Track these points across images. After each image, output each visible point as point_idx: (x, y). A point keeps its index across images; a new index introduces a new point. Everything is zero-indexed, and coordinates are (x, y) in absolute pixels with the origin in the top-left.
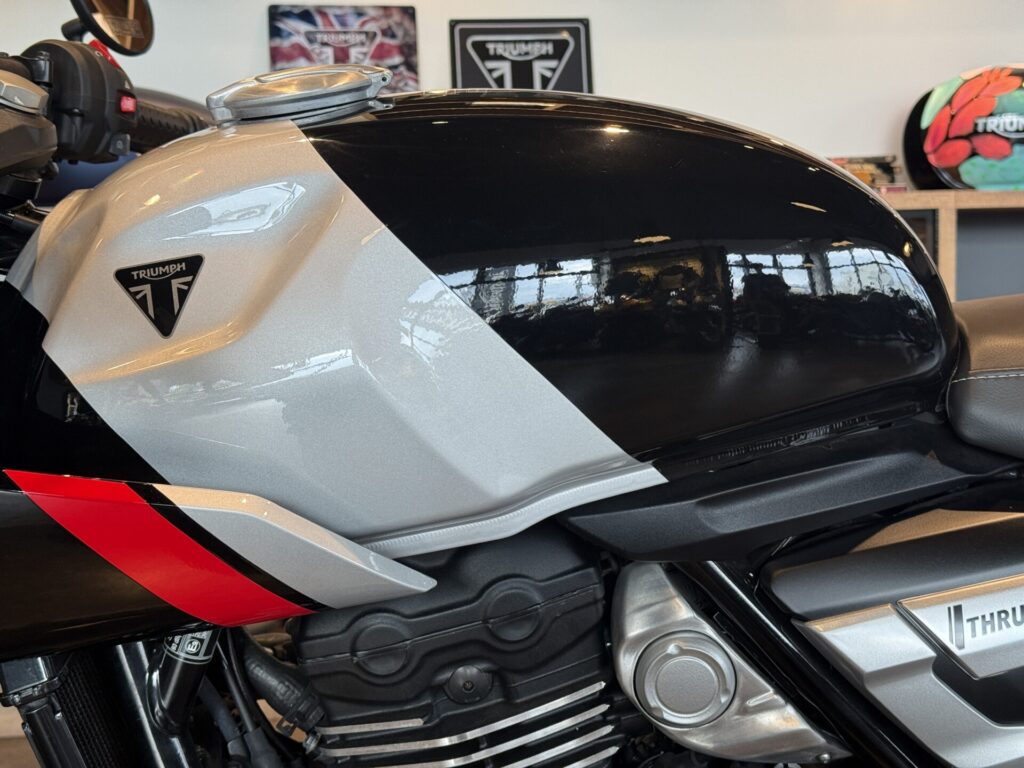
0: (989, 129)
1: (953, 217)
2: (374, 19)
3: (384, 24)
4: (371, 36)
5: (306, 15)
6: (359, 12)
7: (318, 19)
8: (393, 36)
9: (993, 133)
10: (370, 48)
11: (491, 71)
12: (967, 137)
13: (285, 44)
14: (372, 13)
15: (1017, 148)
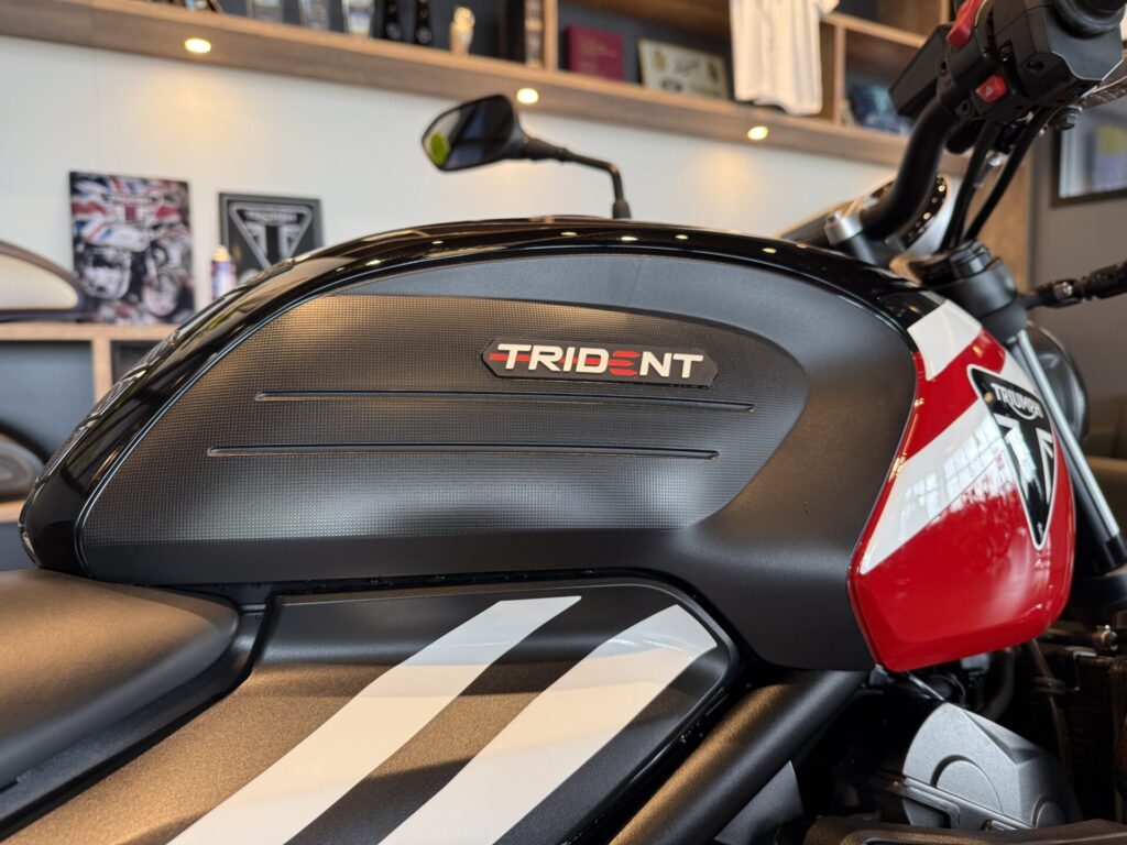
3: (165, 191)
4: (154, 200)
5: (101, 181)
6: (145, 182)
7: (112, 184)
8: (171, 201)
13: (84, 201)
14: (155, 183)
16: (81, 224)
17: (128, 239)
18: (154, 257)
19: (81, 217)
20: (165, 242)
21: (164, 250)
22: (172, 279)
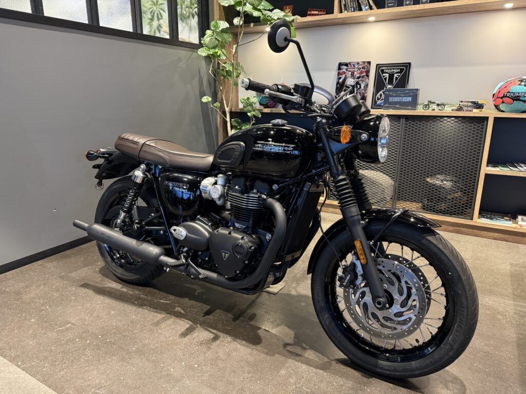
0: (508, 95)
1: (493, 119)
2: (361, 65)
3: (363, 66)
4: (359, 69)
5: (346, 65)
6: (358, 64)
7: (349, 65)
8: (365, 69)
9: (508, 97)
10: (359, 72)
11: (384, 76)
12: (502, 98)
13: (341, 71)
14: (361, 63)
15: (515, 101)
16: (340, 78)
17: (350, 82)
18: (357, 87)
19: (340, 76)
20: (360, 82)
21: (360, 85)
22: (360, 93)
